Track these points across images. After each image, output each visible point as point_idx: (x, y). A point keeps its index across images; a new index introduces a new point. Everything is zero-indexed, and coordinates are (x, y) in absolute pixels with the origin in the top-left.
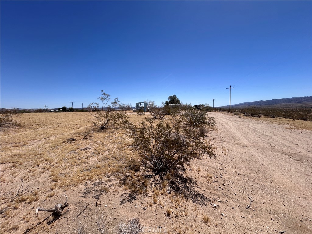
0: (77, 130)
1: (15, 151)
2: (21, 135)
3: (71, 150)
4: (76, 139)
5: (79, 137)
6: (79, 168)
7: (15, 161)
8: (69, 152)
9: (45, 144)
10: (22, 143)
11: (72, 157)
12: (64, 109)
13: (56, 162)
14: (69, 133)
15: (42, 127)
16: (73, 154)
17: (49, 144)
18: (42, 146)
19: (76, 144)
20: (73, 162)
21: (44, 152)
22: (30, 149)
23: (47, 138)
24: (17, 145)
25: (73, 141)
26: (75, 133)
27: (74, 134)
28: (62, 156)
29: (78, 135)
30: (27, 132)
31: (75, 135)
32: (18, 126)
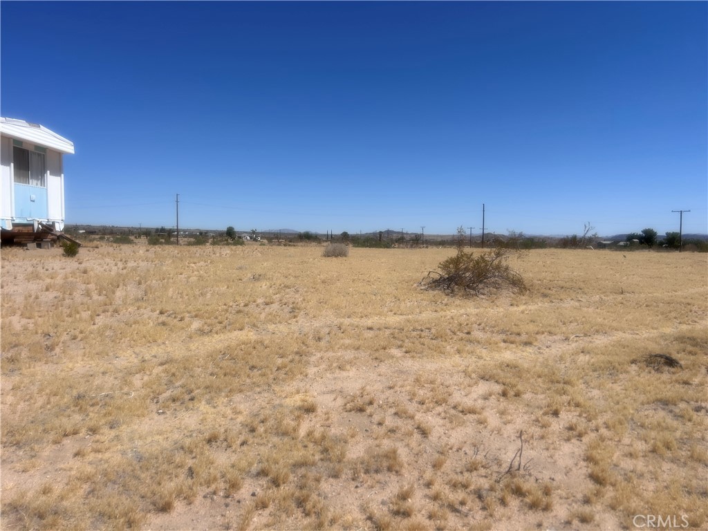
0: (690, 327)
1: (508, 355)
2: (523, 312)
3: (659, 397)
4: (682, 363)
5: (692, 357)
6: (682, 473)
7: (508, 380)
8: (648, 403)
9: (577, 353)
10: (524, 337)
11: (659, 424)
12: (647, 240)
13: (605, 423)
14: (654, 333)
15: (574, 295)
16: (661, 413)
17: (587, 357)
18: (569, 360)
19: (677, 381)
20: (659, 444)
21: (574, 379)
22: (541, 359)
23: (585, 335)
24: (513, 338)
25: (666, 368)
26: (681, 339)
27: (676, 339)
28: (625, 408)
29: (690, 348)
30: (535, 307)
31: (677, 346)
32: (519, 285)
